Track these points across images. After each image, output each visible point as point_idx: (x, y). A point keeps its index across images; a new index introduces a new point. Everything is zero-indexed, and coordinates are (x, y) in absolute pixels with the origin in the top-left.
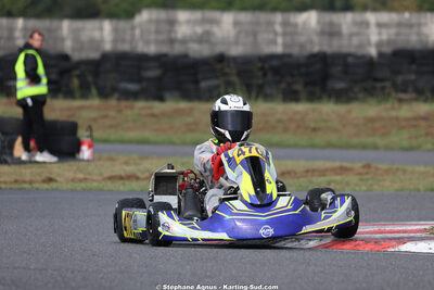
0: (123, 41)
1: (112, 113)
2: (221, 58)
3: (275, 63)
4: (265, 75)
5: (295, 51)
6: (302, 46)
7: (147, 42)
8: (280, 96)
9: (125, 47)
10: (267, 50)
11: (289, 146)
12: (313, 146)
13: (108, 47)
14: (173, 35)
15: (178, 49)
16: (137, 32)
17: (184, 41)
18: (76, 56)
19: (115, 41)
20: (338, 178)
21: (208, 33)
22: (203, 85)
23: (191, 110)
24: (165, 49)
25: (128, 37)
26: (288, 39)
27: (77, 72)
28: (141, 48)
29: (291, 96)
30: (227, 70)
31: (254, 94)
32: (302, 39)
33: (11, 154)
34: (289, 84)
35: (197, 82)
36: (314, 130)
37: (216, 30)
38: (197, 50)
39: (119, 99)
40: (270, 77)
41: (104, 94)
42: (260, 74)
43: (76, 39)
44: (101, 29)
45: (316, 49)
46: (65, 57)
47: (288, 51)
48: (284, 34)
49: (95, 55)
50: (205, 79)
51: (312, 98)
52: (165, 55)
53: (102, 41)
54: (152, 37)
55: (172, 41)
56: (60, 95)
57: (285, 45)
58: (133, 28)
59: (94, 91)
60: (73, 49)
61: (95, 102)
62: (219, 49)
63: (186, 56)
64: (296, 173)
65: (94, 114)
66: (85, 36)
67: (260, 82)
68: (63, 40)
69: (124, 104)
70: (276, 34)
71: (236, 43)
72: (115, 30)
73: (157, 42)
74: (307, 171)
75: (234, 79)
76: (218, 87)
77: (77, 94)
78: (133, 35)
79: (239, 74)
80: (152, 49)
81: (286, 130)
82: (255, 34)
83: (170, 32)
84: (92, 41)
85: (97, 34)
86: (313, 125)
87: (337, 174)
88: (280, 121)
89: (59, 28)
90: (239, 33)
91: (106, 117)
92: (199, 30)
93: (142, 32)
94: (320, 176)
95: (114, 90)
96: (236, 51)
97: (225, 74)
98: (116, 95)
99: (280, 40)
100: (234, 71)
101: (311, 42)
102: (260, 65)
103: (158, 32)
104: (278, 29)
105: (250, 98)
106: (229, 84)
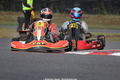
1: (62, 18)
8: (118, 13)
22: (94, 9)
23: (88, 17)
27: (52, 4)
30: (101, 4)
31: (110, 12)
35: (91, 8)
39: (66, 13)
40: (115, 7)
41: (61, 12)
42: (112, 6)
59: (58, 11)
61: (58, 14)
65: (57, 18)
67: (112, 8)
69: (67, 15)
75: (103, 7)
76: (98, 10)
79: (105, 6)
81: (118, 24)
91: (60, 19)
95: (64, 10)
97: (100, 6)
98: (65, 12)
100: (103, 5)
105: (108, 14)
106: (102, 9)
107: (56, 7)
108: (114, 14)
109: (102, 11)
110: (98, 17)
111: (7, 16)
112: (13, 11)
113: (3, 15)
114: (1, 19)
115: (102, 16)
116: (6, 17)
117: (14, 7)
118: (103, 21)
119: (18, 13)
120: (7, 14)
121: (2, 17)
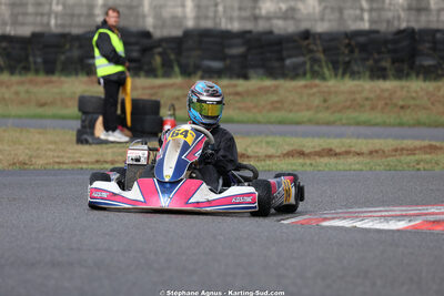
0: (206, 18)
2: (306, 35)
3: (362, 39)
4: (352, 51)
5: (382, 27)
6: (388, 22)
7: (231, 19)
8: (368, 74)
9: (208, 24)
10: (354, 26)
11: (376, 125)
12: (401, 125)
13: (190, 24)
14: (257, 12)
15: (262, 26)
16: (220, 8)
17: (268, 18)
18: (157, 34)
19: (197, 18)
20: (428, 156)
21: (293, 9)
22: (288, 62)
23: (277, 87)
24: (249, 26)
25: (211, 14)
26: (374, 14)
27: (160, 50)
28: (225, 25)
29: (379, 73)
30: (315, 48)
31: (340, 71)
32: (390, 15)
33: (92, 134)
34: (377, 61)
35: (282, 59)
36: (402, 107)
37: (300, 6)
38: (282, 27)
39: (202, 77)
40: (356, 54)
41: (187, 73)
42: (346, 51)
43: (158, 16)
44: (183, 6)
45: (404, 25)
46: (147, 35)
47: (375, 27)
48: (371, 10)
49: (178, 33)
50: (290, 57)
51: (400, 75)
52: (250, 32)
53: (185, 17)
54: (236, 14)
55: (256, 18)
56: (142, 74)
57: (371, 21)
58: (216, 5)
59: (177, 69)
60: (155, 27)
61: (178, 80)
62: (304, 26)
63: (271, 33)
64: (384, 152)
65: (178, 93)
66: (166, 13)
67: (347, 59)
68: (144, 16)
70: (362, 10)
71: (322, 20)
72: (198, 7)
73: (241, 19)
74: (396, 150)
75: (321, 56)
76: (304, 63)
77: (160, 72)
78: (216, 12)
79: (324, 51)
80: (236, 26)
81: (373, 108)
82: (341, 11)
83: (254, 8)
84: (174, 18)
85: (179, 11)
86: (401, 103)
87: (426, 153)
88: (367, 99)
89: (140, 5)
90: (325, 8)
92: (284, 6)
93: (225, 7)
94: (408, 155)
95: (197, 68)
96: (321, 28)
97: (311, 51)
98: (199, 73)
99: (366, 16)
100: (320, 49)
101: (399, 18)
102: (347, 41)
103: (240, 9)
104: (365, 5)
105: (336, 75)
106: (315, 61)
107: (172, 57)
108: (354, 75)
109: (316, 68)
110: (306, 86)
111: (22, 89)
112: (37, 72)
113: (7, 87)
114: (3, 100)
115: (317, 82)
116: (17, 93)
117: (39, 60)
118: (325, 101)
119: (54, 78)
120: (22, 83)
121: (7, 94)
